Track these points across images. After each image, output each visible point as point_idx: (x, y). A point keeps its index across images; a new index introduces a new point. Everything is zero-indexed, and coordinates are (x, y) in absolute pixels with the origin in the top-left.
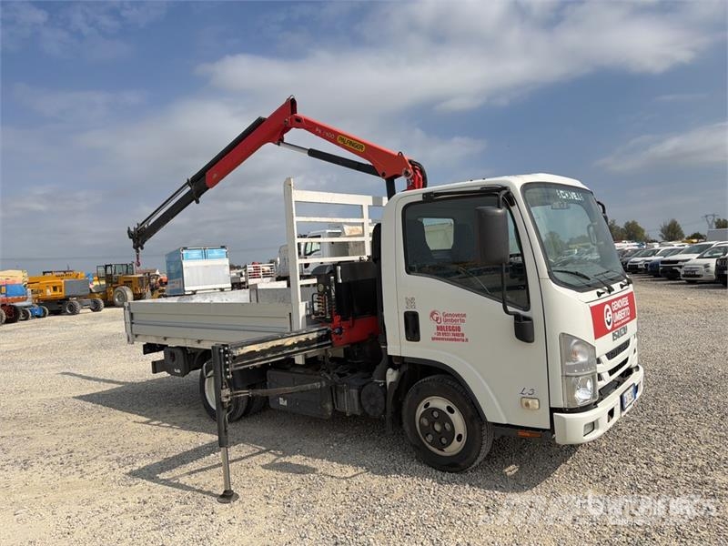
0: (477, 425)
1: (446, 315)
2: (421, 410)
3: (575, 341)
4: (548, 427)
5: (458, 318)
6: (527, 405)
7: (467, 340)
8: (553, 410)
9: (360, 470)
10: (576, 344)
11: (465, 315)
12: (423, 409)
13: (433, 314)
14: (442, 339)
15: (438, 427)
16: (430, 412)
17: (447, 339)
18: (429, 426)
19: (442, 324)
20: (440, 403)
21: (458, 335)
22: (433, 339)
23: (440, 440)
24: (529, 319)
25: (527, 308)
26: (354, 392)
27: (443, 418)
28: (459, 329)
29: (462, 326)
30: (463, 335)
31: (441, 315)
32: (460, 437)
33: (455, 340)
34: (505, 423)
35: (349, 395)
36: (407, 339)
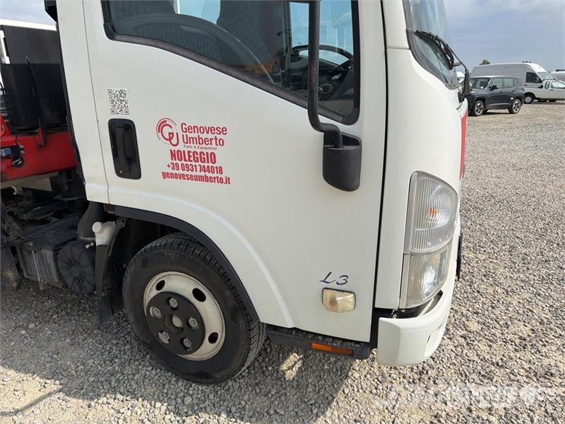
0: (242, 323)
1: (189, 129)
2: (151, 292)
3: (439, 187)
4: (367, 339)
5: (210, 136)
6: (333, 302)
7: (228, 181)
8: (378, 313)
9: (53, 385)
10: (440, 192)
11: (224, 131)
12: (155, 292)
13: (162, 125)
14: (182, 177)
15: (177, 322)
16: (165, 298)
17: (191, 178)
18: (164, 318)
19: (181, 147)
20: (181, 284)
21: (211, 170)
22: (165, 175)
23: (182, 340)
24: (355, 142)
25: (352, 118)
26: (48, 253)
27: (186, 308)
28: (212, 158)
29: (219, 152)
30: (220, 170)
31: (177, 129)
32: (213, 338)
33: (207, 179)
34: (290, 326)
35: (42, 259)
36: (119, 174)
